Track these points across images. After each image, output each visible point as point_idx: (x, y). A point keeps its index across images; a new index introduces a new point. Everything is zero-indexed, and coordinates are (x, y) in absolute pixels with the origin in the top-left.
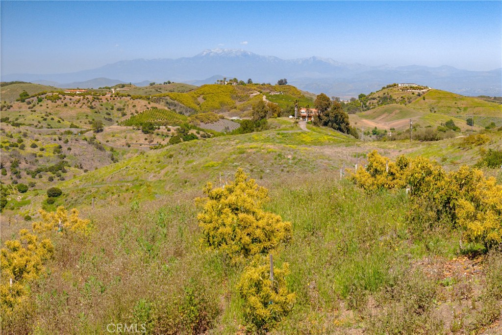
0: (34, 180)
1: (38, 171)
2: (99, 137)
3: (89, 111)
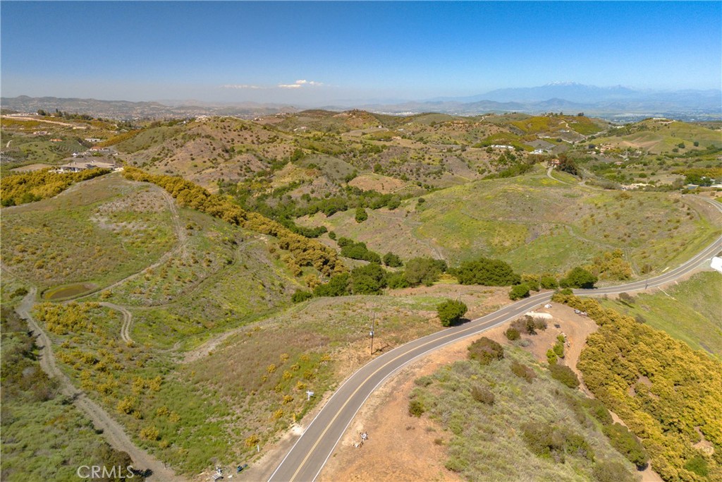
1: (429, 174)
3: (465, 133)
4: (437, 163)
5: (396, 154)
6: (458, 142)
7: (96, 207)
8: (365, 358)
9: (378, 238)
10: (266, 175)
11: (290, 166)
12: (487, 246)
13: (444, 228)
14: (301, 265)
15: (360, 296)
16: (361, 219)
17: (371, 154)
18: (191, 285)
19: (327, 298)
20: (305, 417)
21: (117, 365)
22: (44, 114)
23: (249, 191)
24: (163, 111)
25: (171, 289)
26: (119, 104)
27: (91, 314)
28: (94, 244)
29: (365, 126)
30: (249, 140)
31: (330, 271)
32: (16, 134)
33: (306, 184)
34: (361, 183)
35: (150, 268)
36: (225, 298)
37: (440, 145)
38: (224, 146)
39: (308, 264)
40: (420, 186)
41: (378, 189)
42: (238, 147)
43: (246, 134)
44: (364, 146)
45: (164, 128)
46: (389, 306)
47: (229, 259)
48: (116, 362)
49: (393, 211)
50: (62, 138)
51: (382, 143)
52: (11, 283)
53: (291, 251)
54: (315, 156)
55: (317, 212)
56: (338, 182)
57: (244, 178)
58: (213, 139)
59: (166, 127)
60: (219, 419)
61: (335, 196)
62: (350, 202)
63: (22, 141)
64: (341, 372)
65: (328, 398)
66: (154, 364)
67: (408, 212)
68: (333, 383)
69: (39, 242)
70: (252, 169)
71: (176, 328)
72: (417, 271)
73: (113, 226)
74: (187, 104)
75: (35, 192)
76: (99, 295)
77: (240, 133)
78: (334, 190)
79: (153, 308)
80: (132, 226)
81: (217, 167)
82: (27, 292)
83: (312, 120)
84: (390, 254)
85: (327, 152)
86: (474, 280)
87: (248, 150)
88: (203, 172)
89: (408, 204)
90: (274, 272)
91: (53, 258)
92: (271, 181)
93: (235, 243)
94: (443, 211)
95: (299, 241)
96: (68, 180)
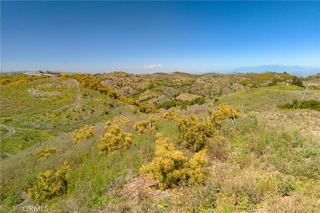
0: (214, 96)
1: (215, 94)
2: (231, 86)
3: (230, 80)
4: (219, 90)
5: (198, 86)
7: (34, 86)
10: (136, 95)
11: (148, 91)
17: (186, 86)
18: (76, 121)
29: (182, 78)
30: (130, 81)
33: (155, 97)
34: (182, 98)
38: (118, 83)
41: (190, 100)
42: (124, 83)
43: (128, 79)
44: (182, 84)
47: (107, 112)
49: (201, 105)
53: (147, 113)
54: (159, 86)
55: (160, 108)
56: (171, 97)
58: (113, 80)
70: (130, 93)
73: (40, 93)
78: (169, 100)
79: (38, 130)
80: (51, 94)
87: (128, 85)
89: (209, 102)
92: (138, 97)
93: (112, 106)
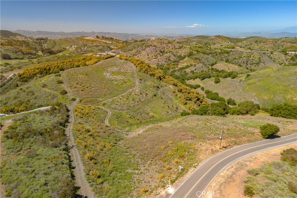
4: (257, 59)
5: (237, 55)
6: (269, 50)
7: (106, 69)
8: (215, 151)
9: (225, 91)
10: (176, 62)
11: (187, 58)
12: (283, 99)
13: (260, 89)
14: (186, 100)
15: (214, 116)
16: (217, 82)
17: (224, 54)
18: (138, 103)
19: (197, 116)
20: (176, 182)
21: (98, 134)
22: (98, 37)
23: (169, 68)
24: (140, 37)
25: (129, 104)
26: (125, 35)
27: (95, 111)
28: (103, 83)
29: (222, 42)
30: (171, 47)
31: (200, 104)
32: (88, 45)
33: (193, 66)
34: (218, 67)
35: (122, 95)
36: (151, 110)
37: (259, 51)
38: (160, 50)
39: (190, 100)
40: (247, 69)
41: (226, 69)
42: (166, 50)
43: (170, 45)
44: (221, 51)
45: (139, 43)
46: (230, 123)
47: (155, 94)
48: (98, 133)
49: (233, 79)
50: (103, 46)
51: (230, 49)
52: (71, 96)
53: (183, 93)
54: (198, 54)
55: (196, 78)
56: (208, 66)
57: (167, 63)
58: (157, 47)
59: (139, 42)
60: (132, 171)
61: (205, 72)
62: (213, 74)
63: (90, 47)
64: (201, 157)
65: (191, 172)
66: (114, 136)
67: (241, 80)
68: (196, 163)
69: (84, 81)
70: (171, 60)
71: (128, 121)
72: (246, 107)
73: (111, 77)
74: (149, 35)
75: (87, 63)
76: (101, 104)
77: (168, 45)
78: (205, 69)
79: (120, 111)
80: (119, 77)
81: (157, 58)
82: (75, 100)
83: (199, 40)
84: (230, 99)
85: (204, 53)
86: (280, 115)
87: (170, 52)
88: (151, 60)
89: (241, 76)
90: (174, 102)
91: (87, 87)
92: (178, 65)
93: (158, 87)
94: (259, 81)
95: (187, 89)
96: (99, 59)
